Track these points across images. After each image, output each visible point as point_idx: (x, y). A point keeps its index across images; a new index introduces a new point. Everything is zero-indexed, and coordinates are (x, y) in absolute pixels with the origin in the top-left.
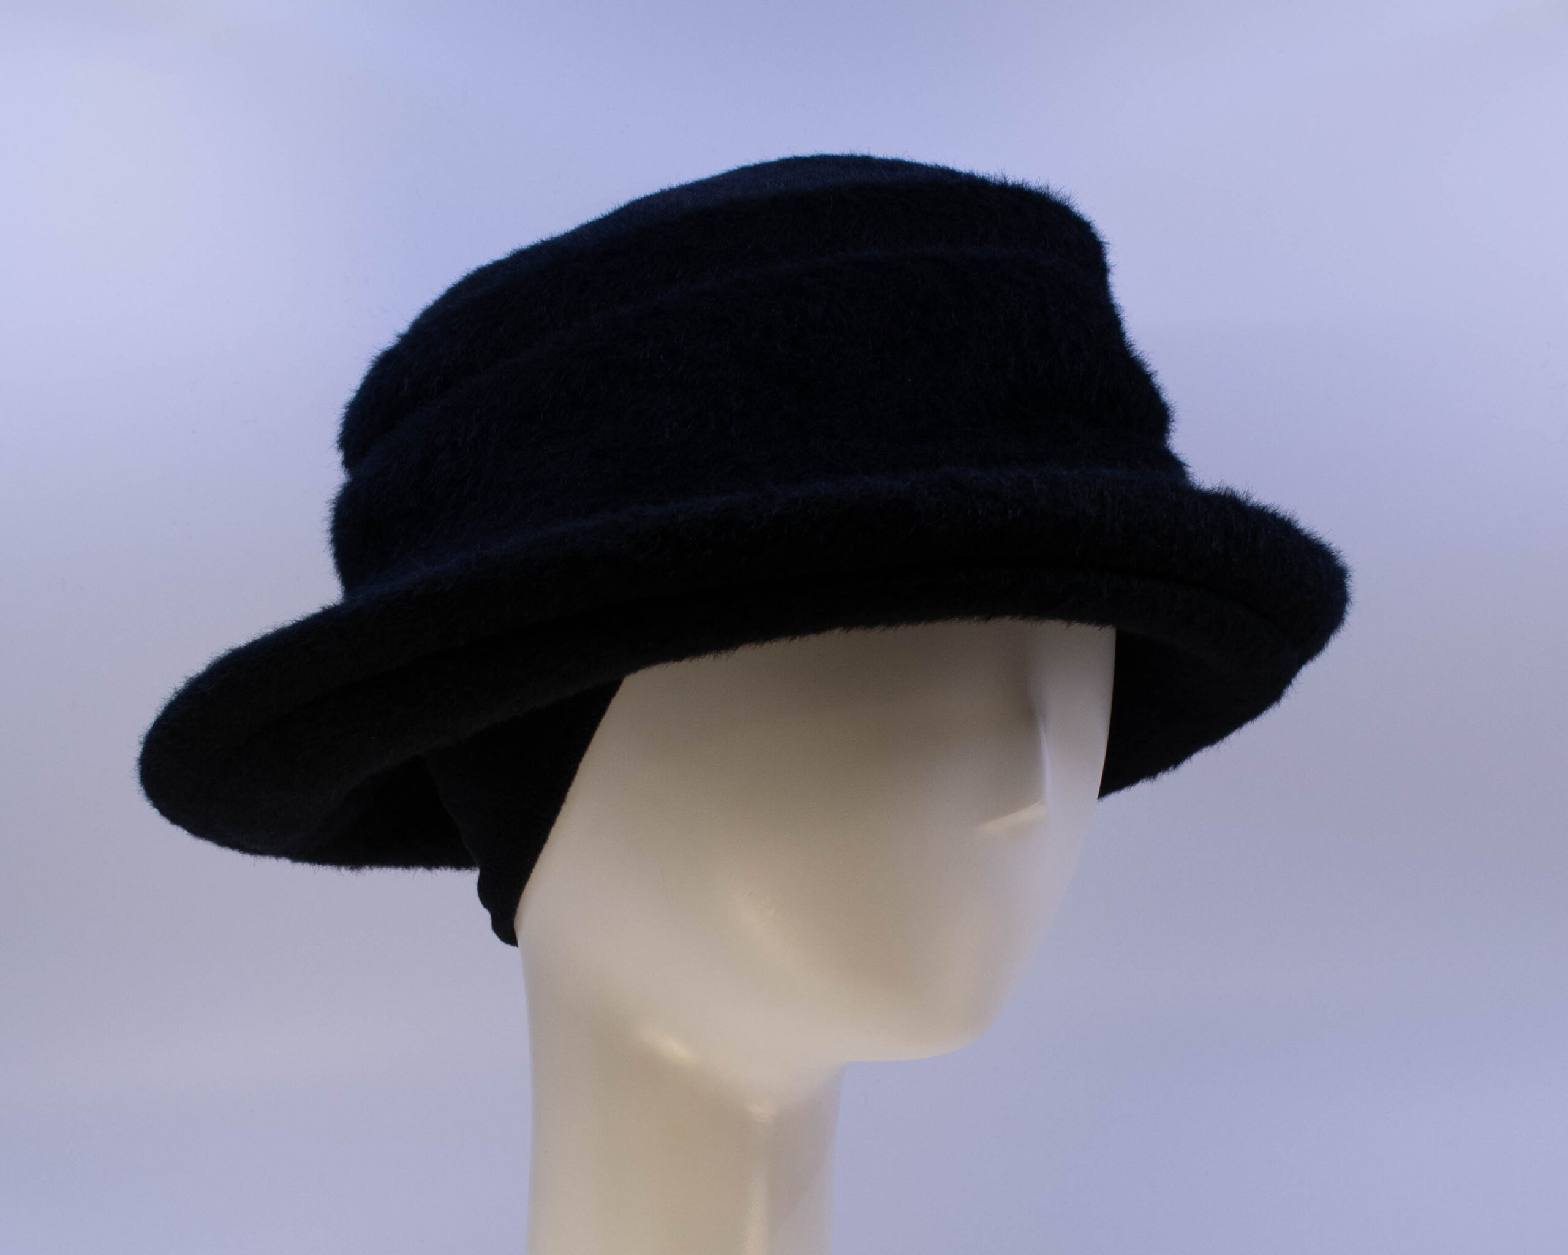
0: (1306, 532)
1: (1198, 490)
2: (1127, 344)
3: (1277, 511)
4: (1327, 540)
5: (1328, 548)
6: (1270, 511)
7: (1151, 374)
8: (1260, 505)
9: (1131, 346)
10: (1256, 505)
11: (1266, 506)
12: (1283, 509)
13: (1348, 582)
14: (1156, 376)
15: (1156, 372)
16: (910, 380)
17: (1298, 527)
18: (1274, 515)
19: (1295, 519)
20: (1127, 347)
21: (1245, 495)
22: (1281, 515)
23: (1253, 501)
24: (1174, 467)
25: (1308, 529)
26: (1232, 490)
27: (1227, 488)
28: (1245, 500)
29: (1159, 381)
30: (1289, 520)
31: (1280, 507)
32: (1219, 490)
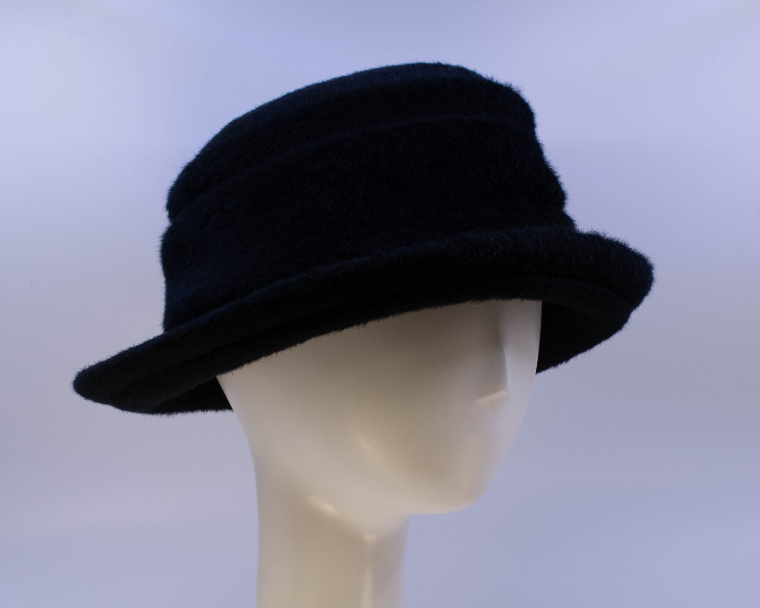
0: (633, 249)
1: (581, 233)
2: (547, 162)
3: (619, 241)
4: (643, 253)
5: (643, 257)
6: (615, 241)
7: (558, 176)
8: (610, 238)
9: (549, 163)
10: (609, 238)
11: (614, 238)
12: (621, 239)
13: (653, 271)
14: (560, 178)
15: (560, 176)
16: (445, 180)
17: (629, 248)
18: (617, 243)
19: (627, 244)
20: (547, 164)
21: (603, 234)
22: (621, 242)
23: (607, 237)
24: (568, 222)
25: (634, 248)
26: (597, 232)
27: (594, 232)
28: (603, 236)
29: (561, 180)
30: (625, 244)
31: (620, 239)
32: (591, 233)
